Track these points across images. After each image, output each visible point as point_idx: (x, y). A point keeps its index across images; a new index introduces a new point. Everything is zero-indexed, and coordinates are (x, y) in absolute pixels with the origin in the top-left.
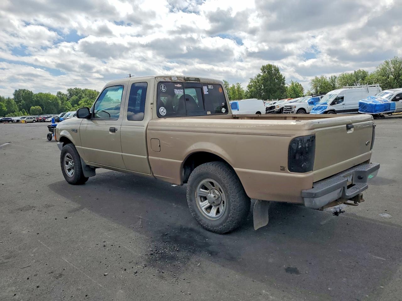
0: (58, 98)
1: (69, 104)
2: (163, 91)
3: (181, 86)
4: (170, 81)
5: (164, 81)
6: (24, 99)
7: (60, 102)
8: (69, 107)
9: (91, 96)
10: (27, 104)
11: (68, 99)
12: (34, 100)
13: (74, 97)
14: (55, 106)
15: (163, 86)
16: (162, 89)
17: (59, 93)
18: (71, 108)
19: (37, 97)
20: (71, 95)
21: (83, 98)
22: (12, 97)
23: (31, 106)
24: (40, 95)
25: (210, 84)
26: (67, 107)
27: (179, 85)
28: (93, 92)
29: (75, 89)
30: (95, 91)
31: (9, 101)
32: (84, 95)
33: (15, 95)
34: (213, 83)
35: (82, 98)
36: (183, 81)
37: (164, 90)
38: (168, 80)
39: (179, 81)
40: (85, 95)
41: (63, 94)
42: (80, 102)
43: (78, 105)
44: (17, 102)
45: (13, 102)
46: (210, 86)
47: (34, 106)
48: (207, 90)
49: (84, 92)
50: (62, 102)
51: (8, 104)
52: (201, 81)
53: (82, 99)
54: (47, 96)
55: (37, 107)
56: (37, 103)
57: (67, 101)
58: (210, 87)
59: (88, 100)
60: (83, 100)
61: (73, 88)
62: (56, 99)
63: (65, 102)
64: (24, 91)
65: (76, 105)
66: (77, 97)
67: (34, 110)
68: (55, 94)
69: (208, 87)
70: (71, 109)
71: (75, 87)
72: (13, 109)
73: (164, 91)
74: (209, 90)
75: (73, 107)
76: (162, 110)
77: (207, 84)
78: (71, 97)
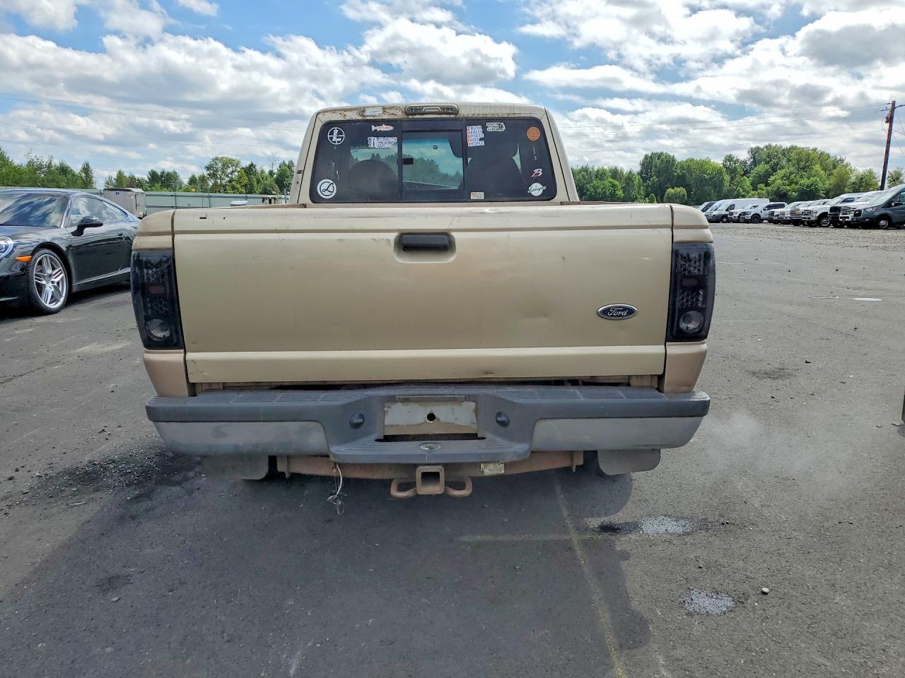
0: (725, 170)
1: (747, 182)
2: (335, 142)
3: (391, 128)
4: (360, 118)
5: (343, 119)
6: (659, 174)
7: (727, 178)
8: (744, 191)
9: (802, 164)
10: (660, 184)
11: (746, 173)
12: (675, 174)
13: (762, 168)
14: (715, 187)
15: (336, 132)
16: (331, 138)
17: (729, 158)
18: (748, 193)
19: (682, 168)
20: (755, 163)
21: (782, 168)
22: (637, 168)
23: (668, 188)
24: (689, 166)
25: (492, 120)
26: (741, 190)
27: (384, 128)
28: (809, 154)
29: (766, 147)
30: (815, 150)
31: (630, 178)
32: (784, 162)
33: (643, 165)
34: (506, 116)
35: (780, 169)
36: (399, 115)
37: (340, 139)
38: (354, 116)
39: (386, 117)
40: (789, 160)
41: (738, 160)
42: (772, 178)
43: (767, 185)
44: (645, 179)
45: (637, 180)
46: (495, 124)
47: (673, 188)
48: (482, 136)
49: (786, 153)
50: (732, 179)
51: (628, 184)
52: (464, 113)
53: (779, 171)
54: (702, 165)
55: (678, 190)
56: (681, 181)
57: (743, 176)
58: (492, 127)
59: (791, 173)
60: (781, 173)
61: (762, 146)
62: (719, 172)
63: (738, 178)
64: (659, 156)
65: (762, 186)
66: (767, 167)
67: (673, 195)
68: (718, 161)
69: (484, 128)
70: (750, 194)
71: (767, 144)
72: (634, 193)
73: (338, 142)
74: (488, 137)
75: (755, 189)
76: (325, 186)
77: (481, 121)
78: (755, 166)
